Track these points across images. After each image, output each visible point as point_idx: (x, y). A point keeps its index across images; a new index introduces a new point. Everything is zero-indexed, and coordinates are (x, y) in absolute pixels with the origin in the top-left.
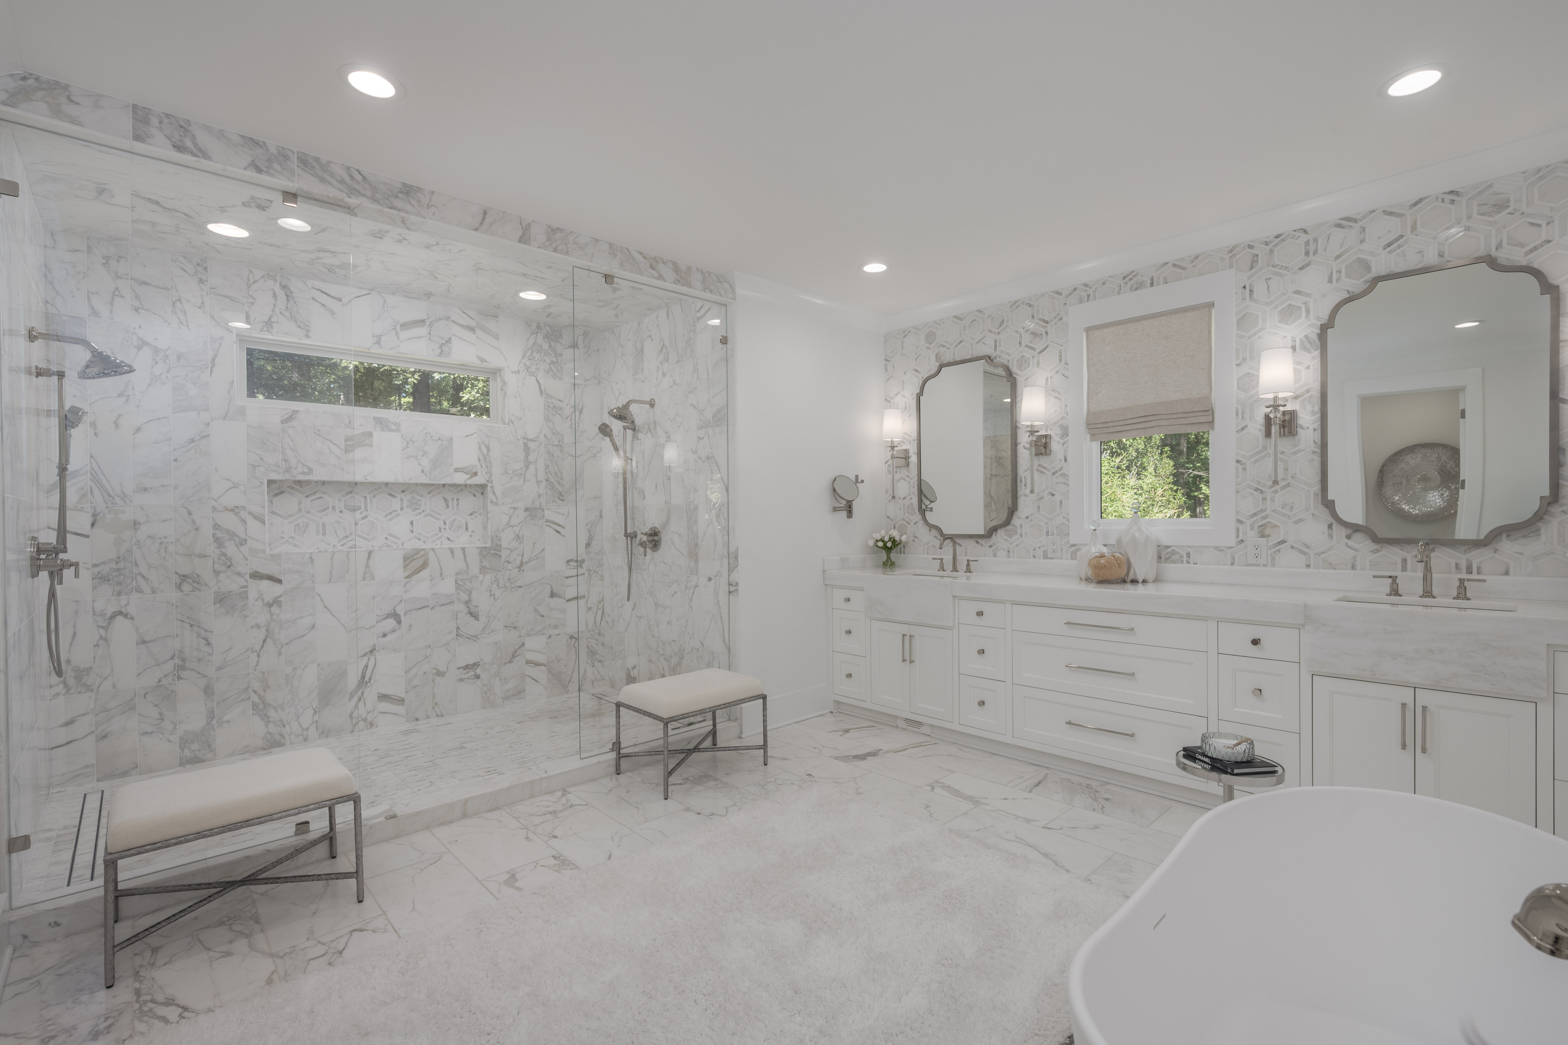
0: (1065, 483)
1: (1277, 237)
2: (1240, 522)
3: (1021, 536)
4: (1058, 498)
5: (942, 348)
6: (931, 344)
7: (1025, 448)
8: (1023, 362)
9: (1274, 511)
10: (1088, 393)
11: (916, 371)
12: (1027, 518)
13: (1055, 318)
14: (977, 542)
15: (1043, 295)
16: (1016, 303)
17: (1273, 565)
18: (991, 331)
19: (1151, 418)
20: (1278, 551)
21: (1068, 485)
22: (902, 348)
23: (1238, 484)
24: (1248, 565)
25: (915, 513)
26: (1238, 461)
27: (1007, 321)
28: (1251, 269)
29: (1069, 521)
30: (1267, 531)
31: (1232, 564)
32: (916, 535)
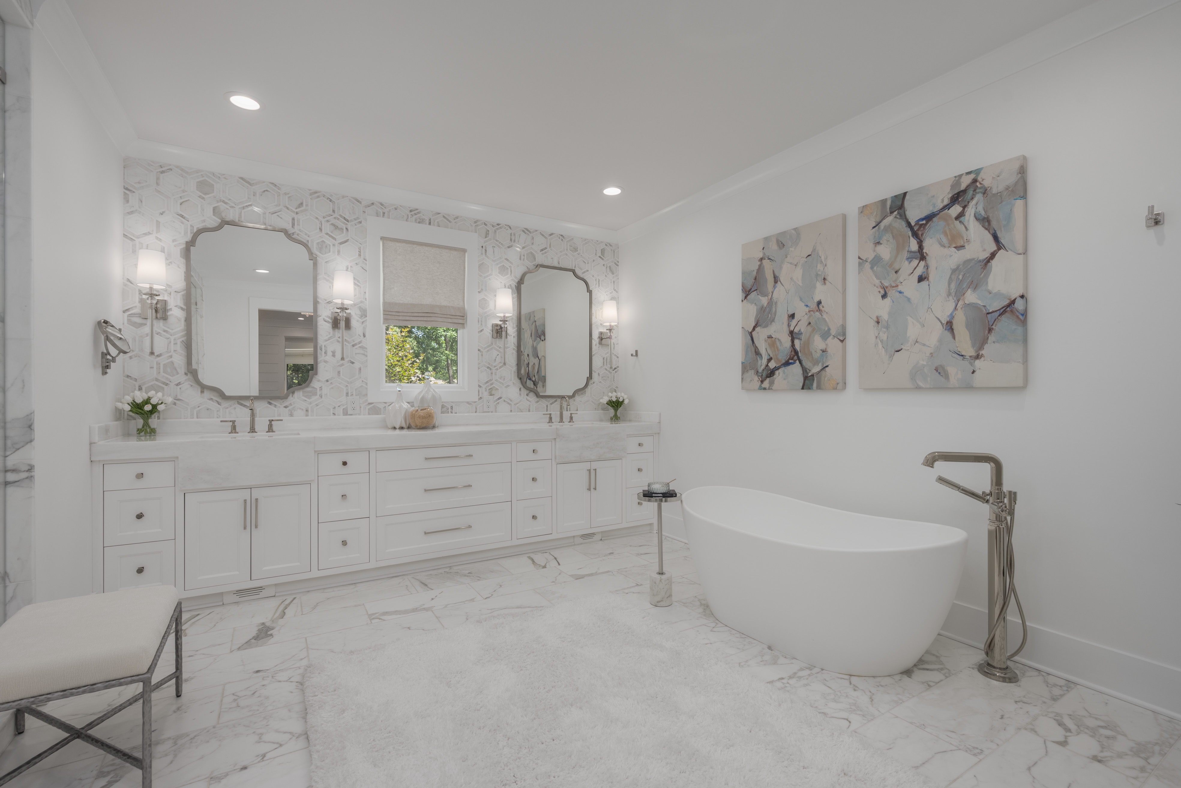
0: (364, 354)
1: (498, 225)
2: (480, 386)
3: (321, 397)
4: (357, 365)
5: (221, 203)
6: (206, 194)
7: (325, 321)
8: (322, 246)
9: (496, 380)
10: (384, 287)
11: (182, 216)
12: (327, 381)
13: (355, 219)
14: (270, 403)
15: (343, 197)
16: (316, 192)
17: (496, 412)
18: (288, 208)
19: (431, 315)
20: (498, 403)
21: (367, 356)
22: (158, 184)
23: (479, 364)
24: (484, 412)
25: (178, 373)
26: (479, 350)
27: (307, 205)
28: (486, 237)
29: (367, 384)
30: (493, 392)
31: (476, 412)
32: (179, 397)
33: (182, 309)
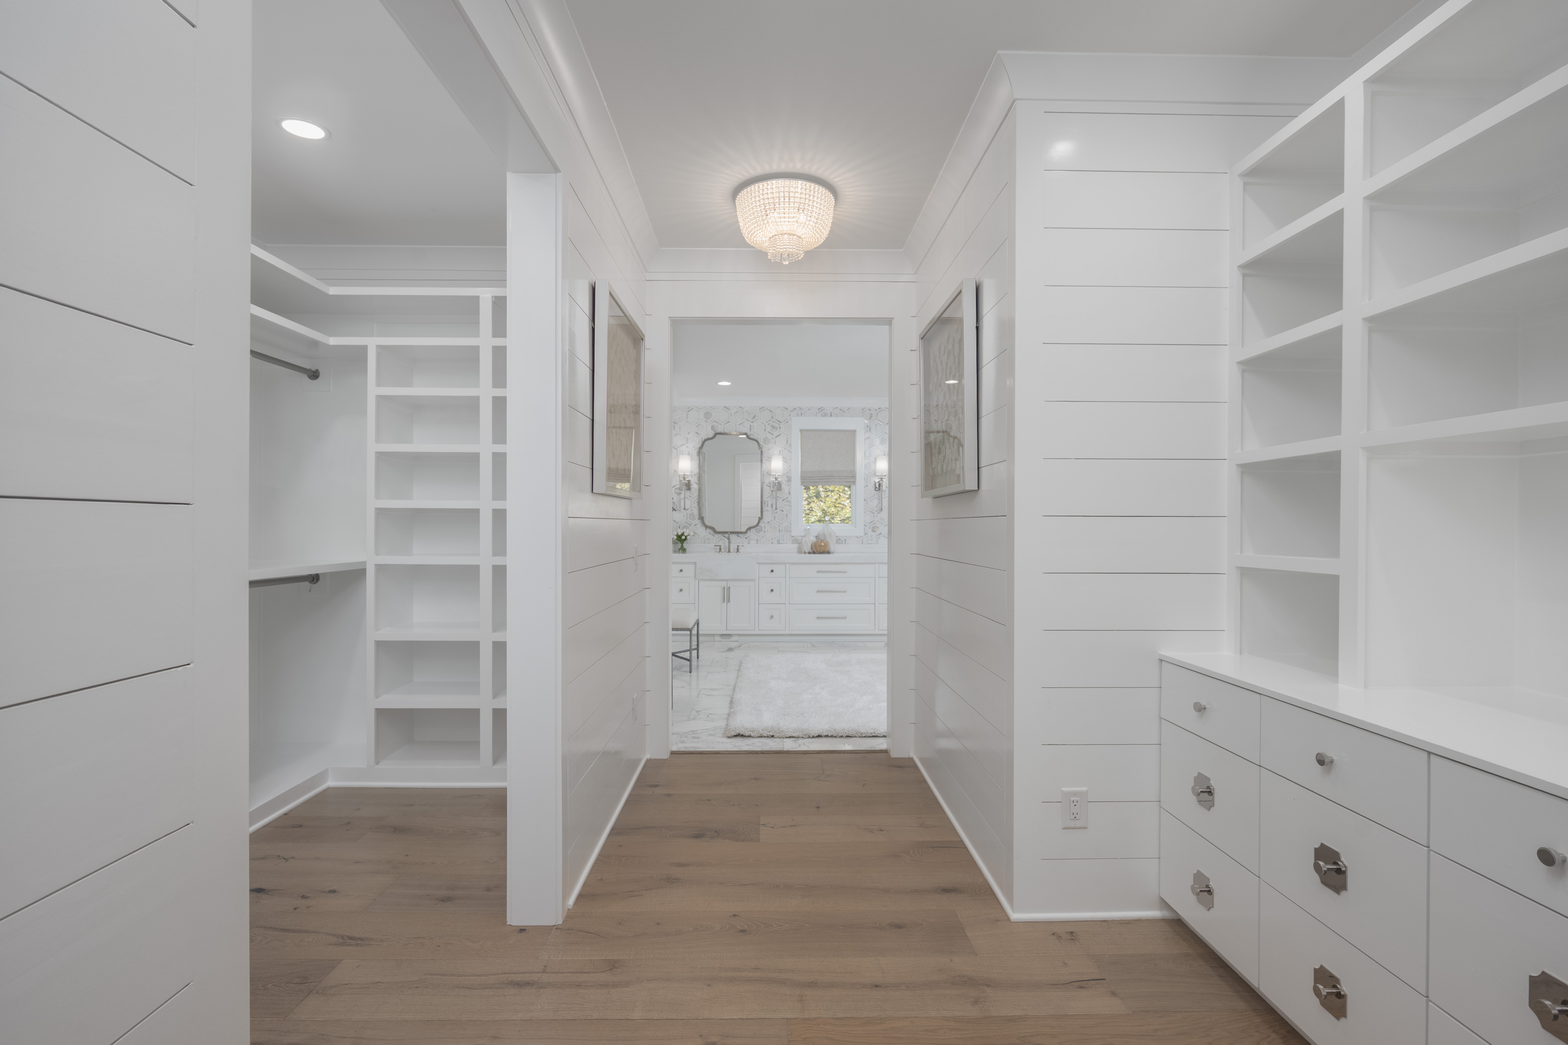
0: (789, 505)
1: (879, 408)
2: (865, 526)
3: (765, 532)
4: (785, 512)
5: (715, 423)
6: (708, 419)
7: (767, 486)
8: (766, 440)
9: (878, 521)
10: (801, 462)
11: (698, 433)
12: (768, 522)
13: (784, 421)
14: (738, 536)
15: (778, 408)
16: (762, 408)
17: (877, 543)
18: (748, 420)
19: (831, 477)
20: (879, 537)
21: (791, 506)
22: (687, 417)
23: (865, 509)
24: (868, 544)
25: (695, 519)
26: (865, 500)
27: (758, 416)
28: (870, 419)
29: (791, 524)
30: (875, 530)
31: (862, 544)
32: (696, 532)
33: (697, 484)
